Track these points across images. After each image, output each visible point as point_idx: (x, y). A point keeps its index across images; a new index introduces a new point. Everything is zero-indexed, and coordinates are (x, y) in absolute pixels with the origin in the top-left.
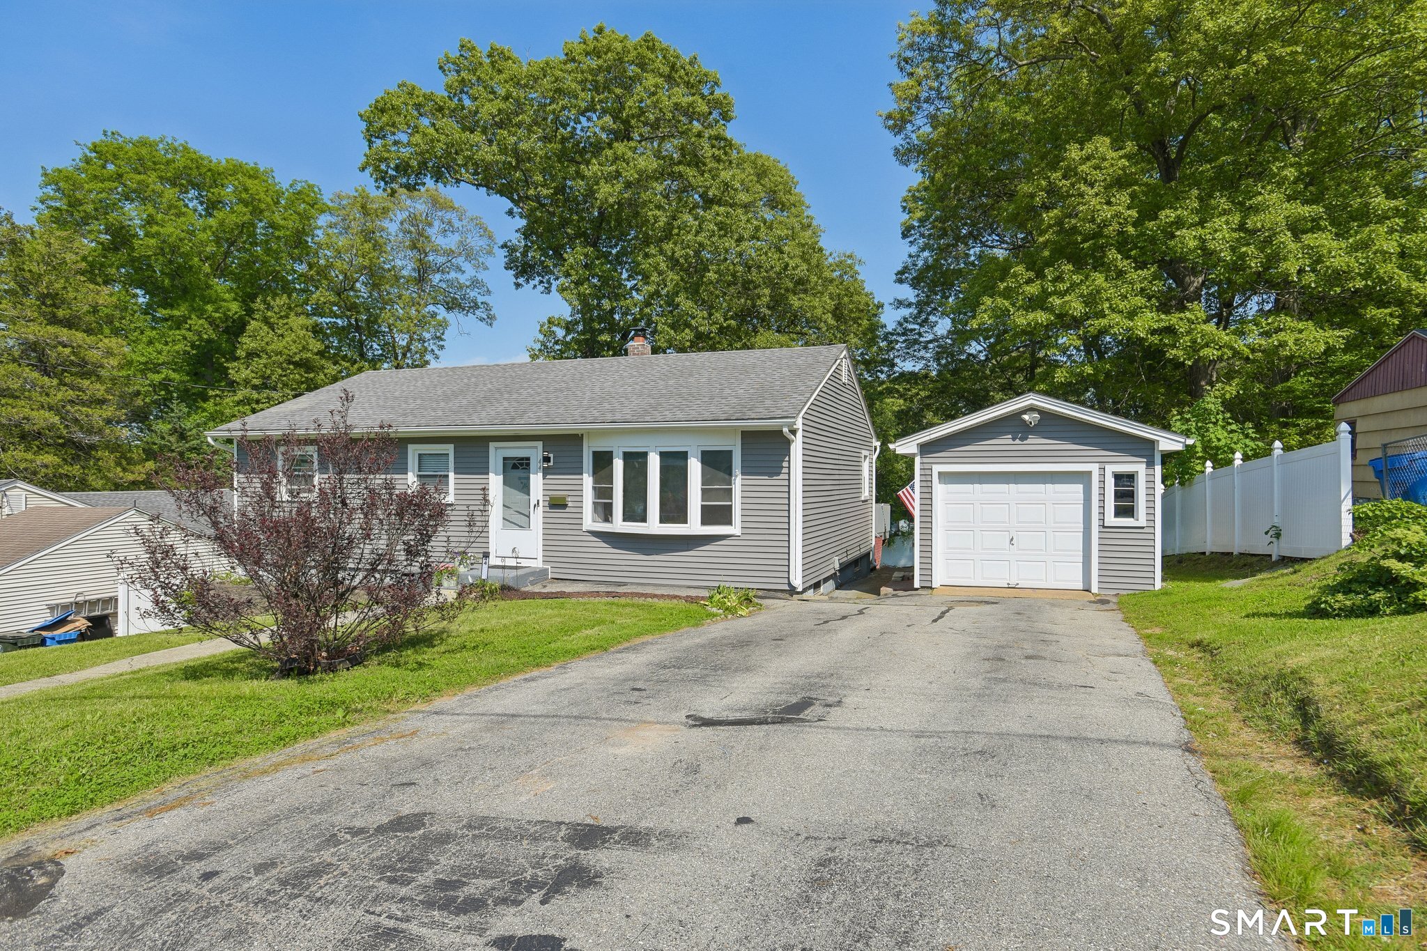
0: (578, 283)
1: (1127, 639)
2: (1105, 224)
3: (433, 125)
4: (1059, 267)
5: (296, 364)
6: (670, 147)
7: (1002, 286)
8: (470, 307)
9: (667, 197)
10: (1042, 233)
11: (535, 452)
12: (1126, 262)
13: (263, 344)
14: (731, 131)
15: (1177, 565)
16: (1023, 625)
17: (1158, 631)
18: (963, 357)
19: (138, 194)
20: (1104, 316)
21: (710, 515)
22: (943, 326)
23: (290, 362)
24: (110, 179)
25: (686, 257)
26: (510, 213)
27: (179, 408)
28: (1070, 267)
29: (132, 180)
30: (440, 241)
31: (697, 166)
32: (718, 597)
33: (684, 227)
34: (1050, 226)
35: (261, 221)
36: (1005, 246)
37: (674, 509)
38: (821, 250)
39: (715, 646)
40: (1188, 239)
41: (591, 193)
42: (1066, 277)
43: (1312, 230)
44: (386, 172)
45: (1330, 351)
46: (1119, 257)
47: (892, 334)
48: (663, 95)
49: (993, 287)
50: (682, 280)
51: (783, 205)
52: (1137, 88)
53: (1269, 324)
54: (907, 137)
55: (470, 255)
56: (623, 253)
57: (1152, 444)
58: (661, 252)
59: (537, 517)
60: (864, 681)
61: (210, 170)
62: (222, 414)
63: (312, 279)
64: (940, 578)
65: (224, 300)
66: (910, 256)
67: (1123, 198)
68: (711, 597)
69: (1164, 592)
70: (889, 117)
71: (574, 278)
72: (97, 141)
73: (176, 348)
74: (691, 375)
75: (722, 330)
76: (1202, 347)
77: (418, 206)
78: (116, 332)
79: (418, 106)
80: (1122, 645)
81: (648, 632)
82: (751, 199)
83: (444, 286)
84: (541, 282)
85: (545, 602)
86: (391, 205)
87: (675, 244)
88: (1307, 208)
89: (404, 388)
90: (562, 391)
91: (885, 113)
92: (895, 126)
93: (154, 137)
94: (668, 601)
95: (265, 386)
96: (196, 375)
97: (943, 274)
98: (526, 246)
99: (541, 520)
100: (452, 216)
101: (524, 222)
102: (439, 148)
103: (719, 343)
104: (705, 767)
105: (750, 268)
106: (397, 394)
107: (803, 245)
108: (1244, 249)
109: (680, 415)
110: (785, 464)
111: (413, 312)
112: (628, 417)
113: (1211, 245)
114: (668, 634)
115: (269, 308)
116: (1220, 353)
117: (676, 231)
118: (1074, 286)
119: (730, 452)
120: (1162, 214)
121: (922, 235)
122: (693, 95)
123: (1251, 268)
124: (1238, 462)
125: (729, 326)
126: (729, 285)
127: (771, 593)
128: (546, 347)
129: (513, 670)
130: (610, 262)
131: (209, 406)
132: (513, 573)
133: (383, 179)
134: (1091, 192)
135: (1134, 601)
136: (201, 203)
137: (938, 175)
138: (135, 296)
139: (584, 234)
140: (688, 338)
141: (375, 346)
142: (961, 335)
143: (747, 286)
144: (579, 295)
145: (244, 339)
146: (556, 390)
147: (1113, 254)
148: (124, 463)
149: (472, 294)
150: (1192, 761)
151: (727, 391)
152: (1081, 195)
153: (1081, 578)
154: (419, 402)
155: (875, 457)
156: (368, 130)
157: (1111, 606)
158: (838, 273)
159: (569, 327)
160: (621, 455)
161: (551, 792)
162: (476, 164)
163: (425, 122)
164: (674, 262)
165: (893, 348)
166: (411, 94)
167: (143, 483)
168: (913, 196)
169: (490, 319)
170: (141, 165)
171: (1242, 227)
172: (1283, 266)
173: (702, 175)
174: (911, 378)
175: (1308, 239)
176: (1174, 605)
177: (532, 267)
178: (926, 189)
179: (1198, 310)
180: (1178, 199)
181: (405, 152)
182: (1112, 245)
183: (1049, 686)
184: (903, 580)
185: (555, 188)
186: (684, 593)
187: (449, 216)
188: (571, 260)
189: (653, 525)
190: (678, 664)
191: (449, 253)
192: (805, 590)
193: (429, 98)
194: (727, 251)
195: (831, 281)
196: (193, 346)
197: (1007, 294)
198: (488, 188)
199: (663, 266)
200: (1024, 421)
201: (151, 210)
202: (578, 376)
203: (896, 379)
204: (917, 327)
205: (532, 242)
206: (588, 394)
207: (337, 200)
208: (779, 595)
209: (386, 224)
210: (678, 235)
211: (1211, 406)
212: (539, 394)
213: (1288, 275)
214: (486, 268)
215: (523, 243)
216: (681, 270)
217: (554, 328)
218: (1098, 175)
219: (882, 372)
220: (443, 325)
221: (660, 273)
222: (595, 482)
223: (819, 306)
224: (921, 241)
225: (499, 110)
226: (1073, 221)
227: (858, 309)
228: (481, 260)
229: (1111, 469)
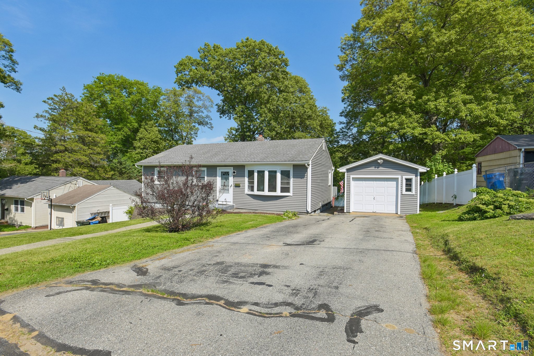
0: (240, 117)
1: (406, 226)
2: (406, 100)
3: (196, 69)
4: (391, 113)
5: (154, 142)
6: (269, 74)
7: (373, 119)
8: (206, 124)
9: (267, 90)
10: (386, 103)
11: (231, 170)
12: (412, 112)
13: (144, 136)
14: (288, 69)
15: (425, 207)
16: (376, 223)
17: (415, 225)
18: (361, 140)
19: (109, 91)
20: (405, 129)
21: (283, 190)
22: (355, 130)
23: (152, 141)
24: (101, 87)
25: (274, 109)
26: (219, 94)
27: (120, 155)
28: (394, 113)
29: (107, 87)
30: (197, 103)
31: (278, 81)
32: (286, 214)
33: (273, 99)
34: (388, 101)
35: (143, 98)
36: (375, 104)
37: (272, 188)
38: (316, 106)
39: (287, 227)
40: (431, 105)
41: (244, 89)
42: (393, 116)
43: (470, 103)
44: (182, 83)
45: (475, 140)
46: (410, 110)
47: (338, 133)
48: (267, 59)
49: (370, 119)
50: (272, 116)
51: (304, 92)
52: (415, 58)
53: (456, 132)
54: (344, 72)
55: (206, 107)
56: (254, 107)
57: (417, 170)
58: (266, 107)
59: (231, 190)
60: (330, 236)
61: (129, 83)
62: (132, 157)
63: (158, 115)
64: (353, 209)
65: (133, 123)
66: (344, 108)
67: (411, 92)
68: (284, 214)
69: (420, 214)
70: (338, 66)
71: (239, 115)
72: (98, 76)
73: (119, 137)
74: (277, 147)
75: (285, 132)
76: (435, 139)
77: (190, 93)
78: (102, 132)
79: (192, 63)
80: (404, 229)
81: (267, 223)
82: (294, 90)
83: (198, 117)
84: (228, 116)
85: (235, 214)
86: (183, 93)
87: (270, 105)
88: (468, 96)
89: (191, 150)
90: (238, 152)
91: (336, 65)
92: (340, 69)
93: (113, 74)
94: (271, 215)
95: (144, 148)
96: (124, 145)
97: (355, 113)
98: (223, 105)
99: (232, 191)
100: (201, 96)
101: (223, 98)
102: (198, 76)
103: (283, 135)
104: (290, 254)
105: (294, 112)
106: (189, 152)
107: (310, 105)
108: (448, 109)
109: (274, 160)
110: (306, 175)
111: (188, 125)
112: (259, 160)
113: (439, 107)
114: (273, 224)
115: (147, 124)
116: (441, 141)
117: (271, 101)
118: (396, 119)
119: (290, 171)
120: (423, 97)
121: (348, 101)
122: (276, 58)
123: (451, 114)
124: (445, 175)
125: (287, 130)
126: (287, 117)
127: (301, 213)
128: (230, 137)
129: (233, 232)
130: (249, 110)
131: (128, 154)
132: (225, 206)
133: (181, 85)
134: (401, 90)
135: (410, 217)
136: (127, 93)
137: (354, 83)
138: (107, 121)
139: (242, 102)
140: (274, 134)
141: (177, 136)
142: (360, 133)
143: (293, 117)
144: (240, 120)
145: (139, 134)
146: (237, 151)
147: (408, 109)
148: (105, 172)
149: (206, 120)
150: (415, 255)
151: (288, 152)
152: (398, 91)
153: (395, 210)
154: (196, 155)
155: (333, 172)
156: (177, 71)
157: (403, 218)
158: (321, 113)
159: (237, 131)
160: (257, 171)
161: (253, 258)
162: (209, 81)
163: (194, 68)
164: (270, 110)
165: (339, 137)
166: (190, 59)
167: (110, 178)
168: (345, 89)
169: (212, 127)
170: (110, 83)
171: (448, 101)
172: (460, 114)
173: (279, 83)
174: (345, 146)
175: (468, 106)
176: (422, 218)
177: (225, 111)
178: (349, 87)
179: (434, 127)
180: (428, 92)
181: (188, 77)
182: (408, 106)
183: (381, 238)
184: (341, 210)
185: (233, 88)
186: (276, 213)
187: (199, 96)
188: (238, 110)
189: (266, 192)
190: (278, 231)
191: (200, 107)
192: (311, 212)
193: (195, 61)
194: (286, 107)
195: (319, 116)
196: (124, 136)
197: (374, 121)
198: (212, 87)
199: (266, 111)
200: (378, 162)
201: (112, 96)
202: (243, 147)
203: (339, 147)
204: (346, 130)
205: (226, 104)
206: (246, 153)
207: (166, 91)
208: (304, 214)
209: (181, 98)
210: (271, 102)
211: (438, 157)
212: (232, 153)
213: (462, 117)
214: (211, 112)
215: (223, 104)
216: (272, 113)
217: (232, 131)
218: (403, 85)
219: (335, 145)
220: (198, 129)
221: (266, 114)
222: (248, 179)
223: (315, 124)
224: (348, 103)
225: (216, 64)
226: (396, 99)
227: (327, 124)
228: (209, 109)
229: (404, 177)
